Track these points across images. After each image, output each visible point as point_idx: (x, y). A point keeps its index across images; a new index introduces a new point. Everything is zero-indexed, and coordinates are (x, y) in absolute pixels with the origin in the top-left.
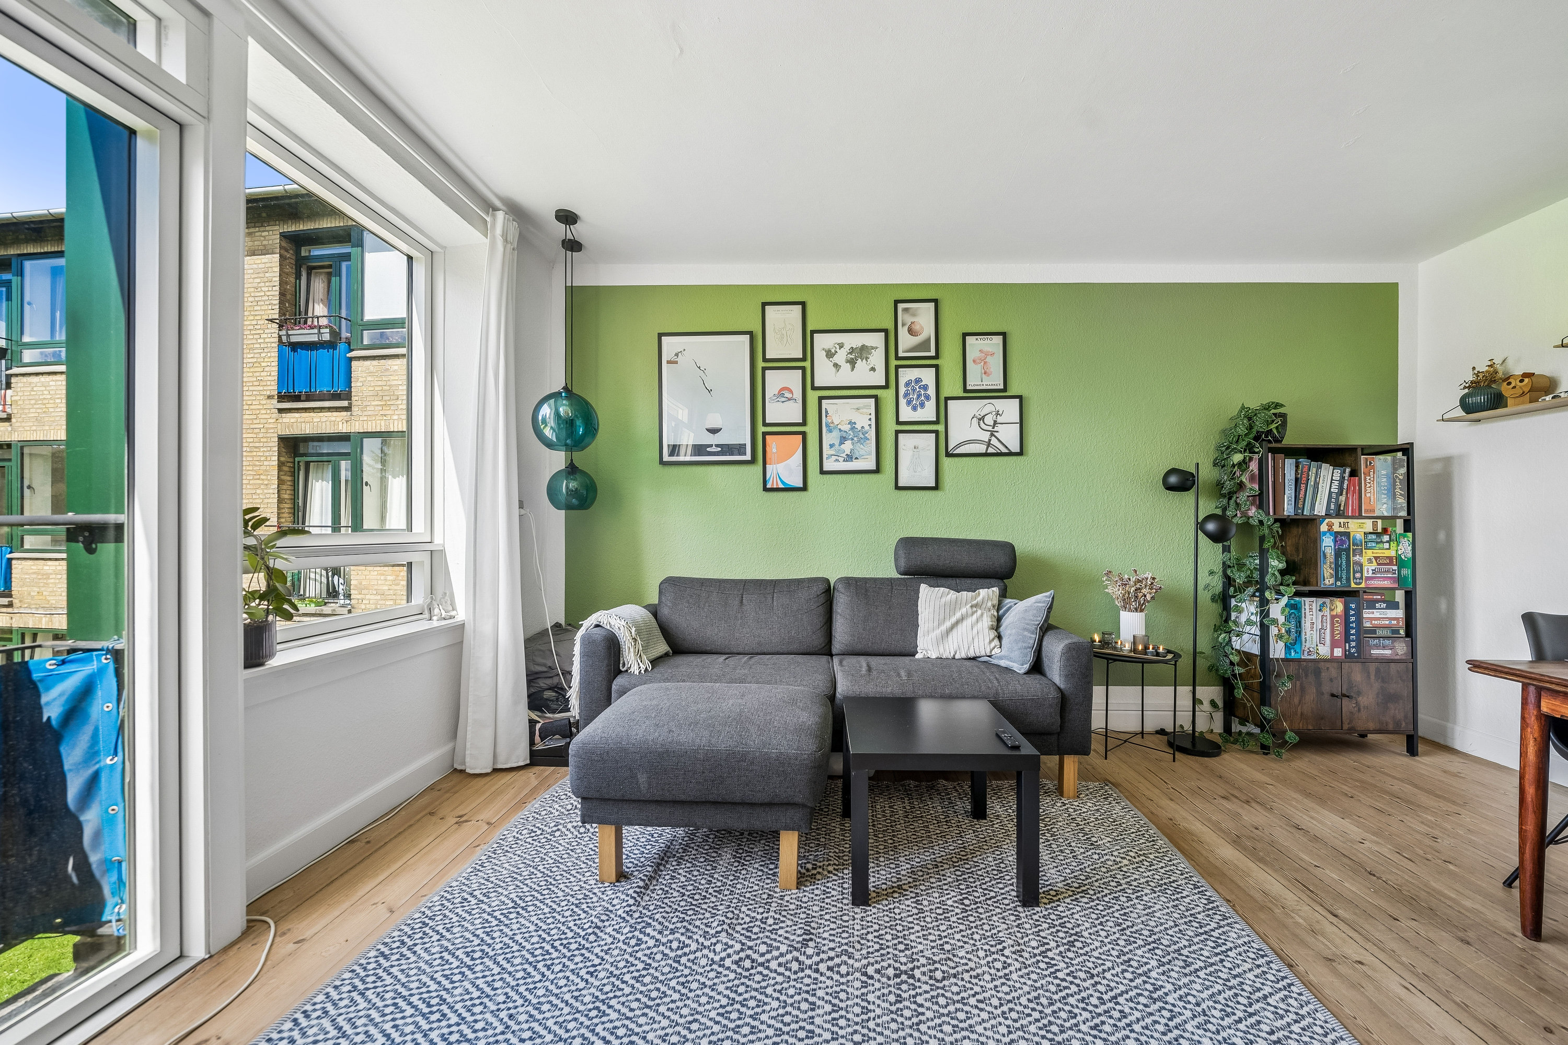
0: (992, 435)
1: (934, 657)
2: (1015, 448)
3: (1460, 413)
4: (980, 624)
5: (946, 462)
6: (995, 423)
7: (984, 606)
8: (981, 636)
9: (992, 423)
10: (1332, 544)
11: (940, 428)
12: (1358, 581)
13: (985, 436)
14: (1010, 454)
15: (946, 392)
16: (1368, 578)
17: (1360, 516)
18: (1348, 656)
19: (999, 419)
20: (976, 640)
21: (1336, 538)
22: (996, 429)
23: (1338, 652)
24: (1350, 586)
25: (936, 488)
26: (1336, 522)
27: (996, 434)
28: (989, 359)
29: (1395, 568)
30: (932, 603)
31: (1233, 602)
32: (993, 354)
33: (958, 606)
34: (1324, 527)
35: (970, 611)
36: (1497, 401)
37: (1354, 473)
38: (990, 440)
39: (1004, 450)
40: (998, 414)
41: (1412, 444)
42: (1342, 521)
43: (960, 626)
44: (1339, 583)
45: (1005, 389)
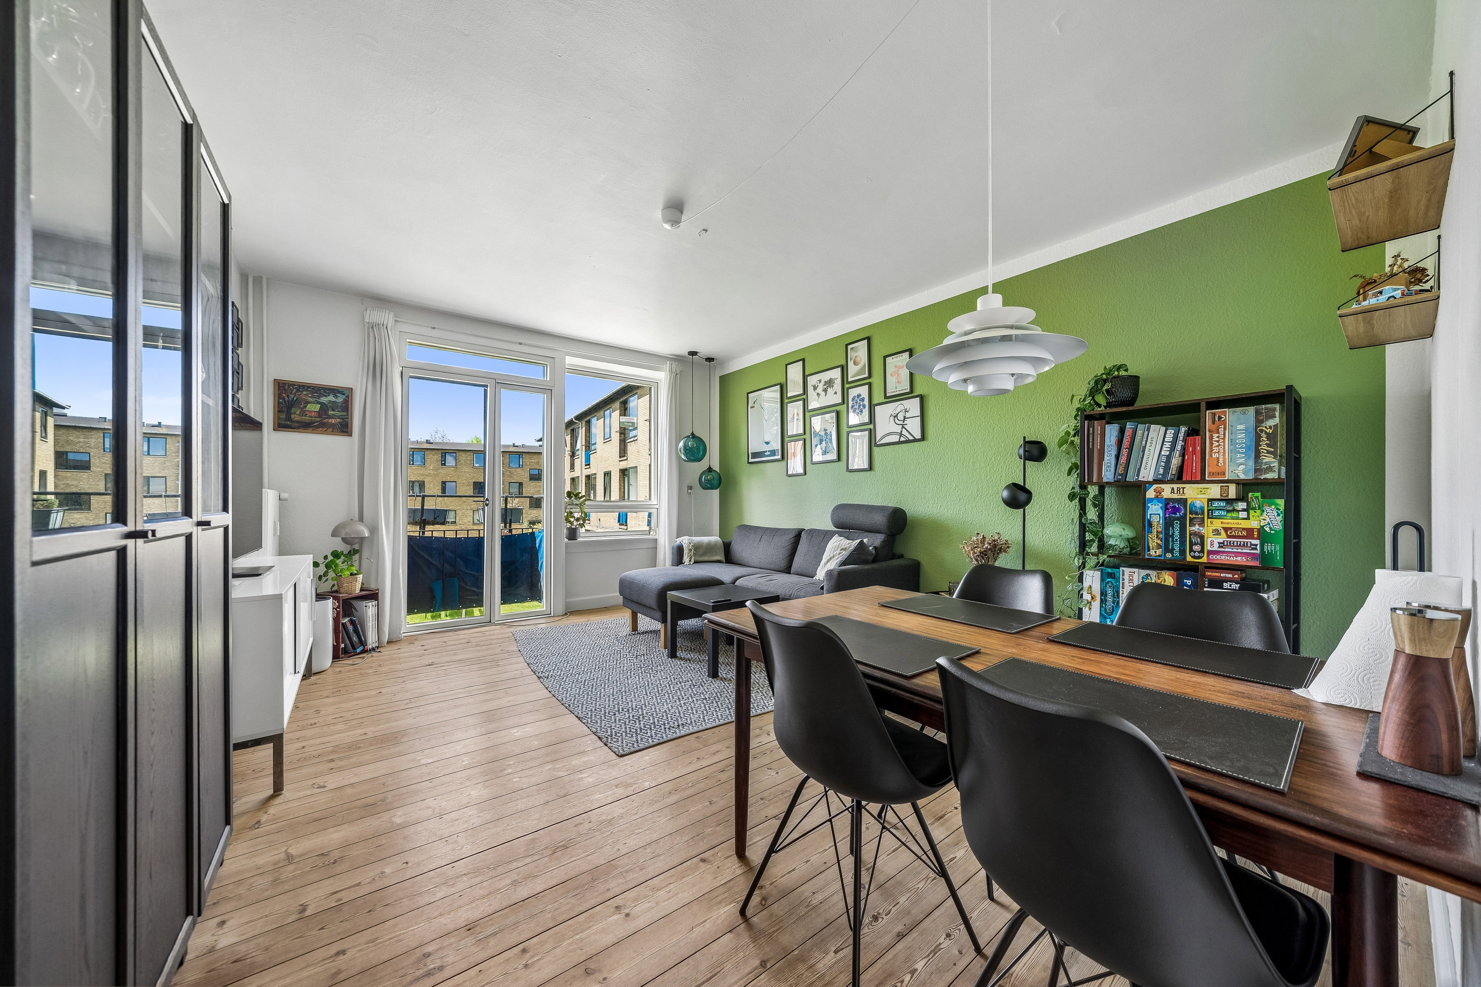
0: (903, 427)
2: (919, 435)
5: (876, 451)
6: (905, 418)
9: (902, 419)
10: (1161, 512)
11: (871, 427)
12: (1197, 554)
13: (898, 429)
14: (915, 440)
15: (875, 401)
16: (1213, 552)
17: (1203, 481)
19: (907, 415)
21: (1166, 505)
24: (1185, 558)
25: (871, 469)
26: (1167, 488)
27: (905, 426)
28: (900, 371)
29: (1257, 542)
32: (903, 367)
34: (1150, 494)
37: (1194, 432)
38: (901, 431)
39: (911, 438)
40: (905, 411)
41: (1295, 388)
42: (1176, 486)
44: (1169, 555)
45: (911, 392)
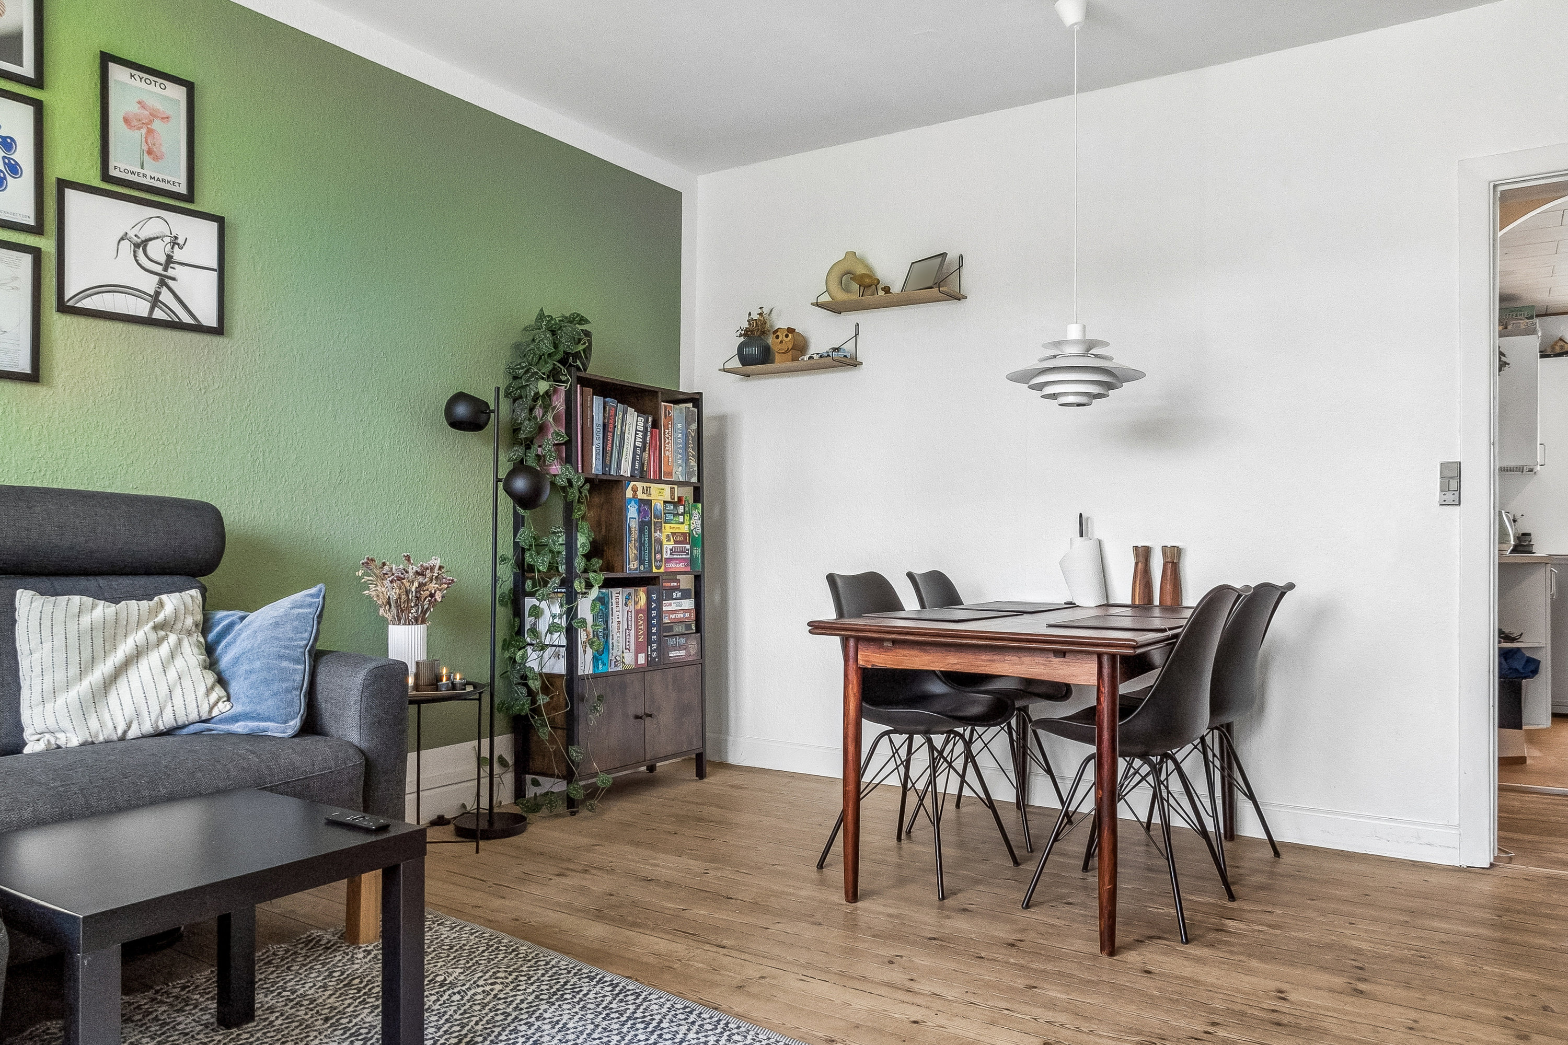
0: (162, 283)
1: (75, 742)
2: (209, 318)
3: (736, 363)
5: (56, 323)
6: (169, 259)
7: (179, 626)
8: (187, 683)
9: (163, 259)
10: (636, 516)
11: (47, 244)
12: (658, 564)
13: (149, 284)
14: (198, 328)
15: (58, 168)
16: (668, 560)
17: (660, 481)
18: (650, 661)
19: (178, 255)
20: (177, 693)
21: (639, 507)
22: (170, 272)
23: (642, 659)
24: (651, 571)
25: (34, 377)
26: (640, 485)
27: (170, 282)
28: (157, 125)
29: (688, 547)
30: (59, 629)
31: (529, 602)
32: (166, 118)
33: (121, 631)
34: (629, 494)
35: (153, 637)
36: (766, 356)
37: (655, 425)
38: (158, 293)
39: (186, 319)
40: (174, 242)
41: (700, 394)
42: (645, 485)
43: (132, 672)
44: (642, 568)
45: (190, 197)
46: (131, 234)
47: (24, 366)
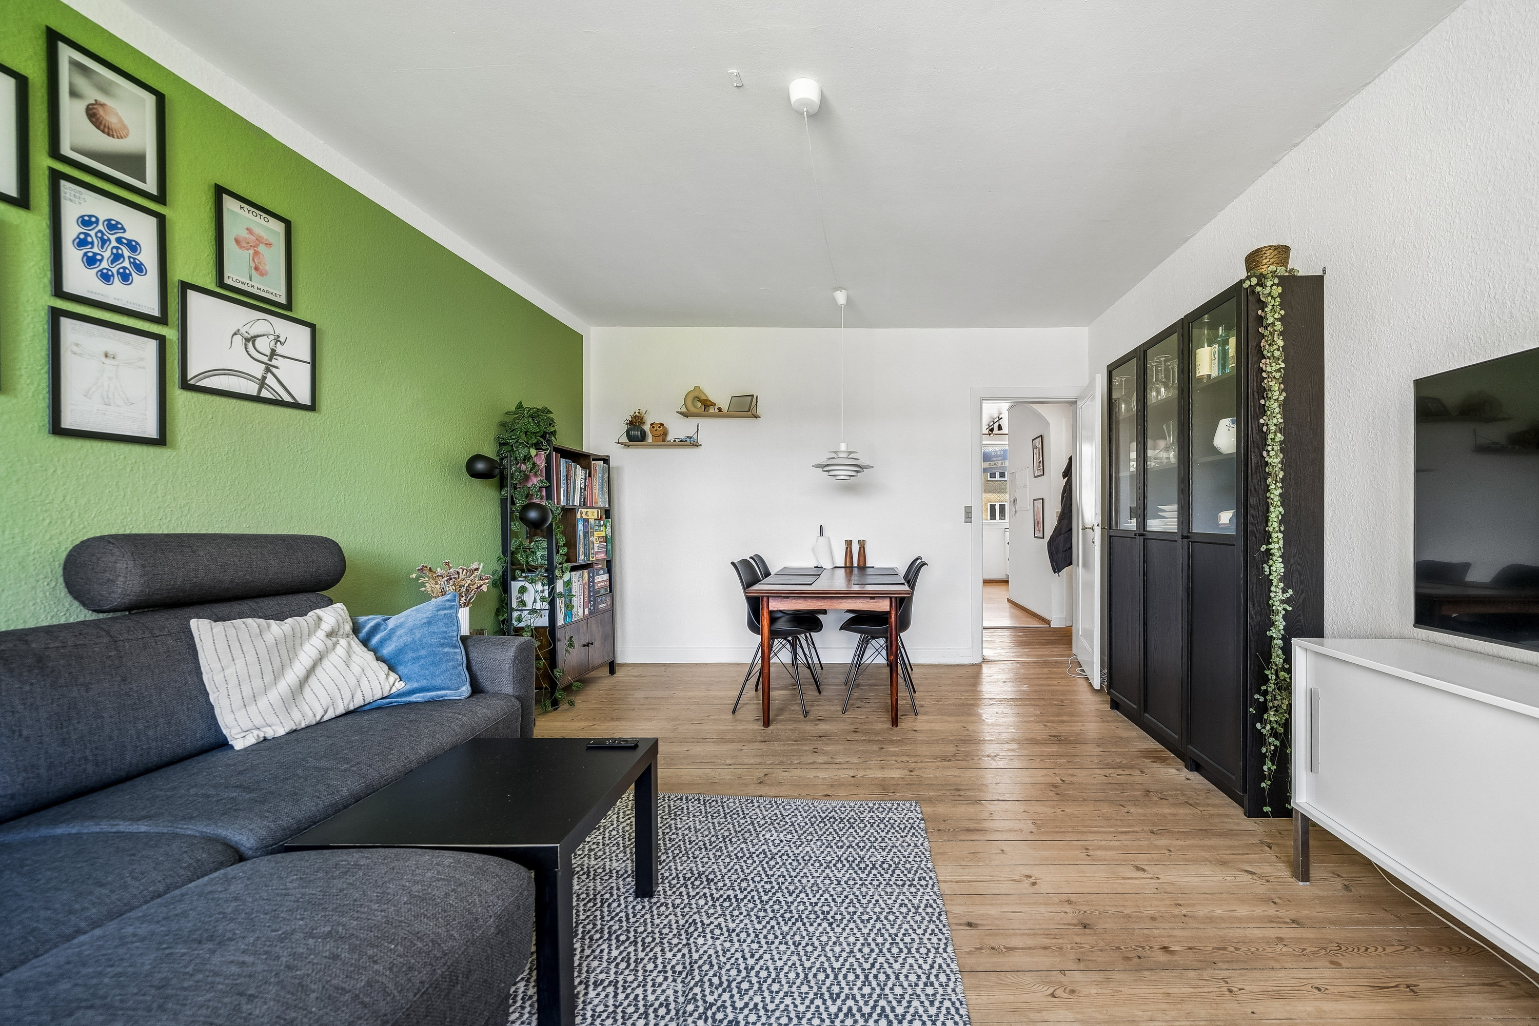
0: (268, 370)
2: (304, 398)
3: (625, 439)
4: (355, 658)
5: (179, 398)
6: (273, 353)
7: (341, 632)
8: (369, 672)
9: (268, 352)
10: (582, 529)
11: (171, 333)
12: (593, 555)
13: (258, 370)
14: (296, 406)
15: (179, 272)
16: (597, 553)
17: (592, 507)
18: (590, 613)
19: (280, 349)
20: (364, 681)
21: (583, 523)
22: (274, 362)
23: (587, 612)
24: (589, 560)
25: (161, 441)
26: (584, 510)
27: (274, 370)
28: (262, 248)
29: (605, 545)
31: (516, 585)
32: (269, 245)
33: (298, 641)
34: (579, 516)
35: (329, 643)
36: (640, 437)
37: (589, 474)
38: (264, 378)
39: (287, 398)
40: (277, 340)
41: (608, 456)
42: (586, 510)
43: (319, 671)
44: (585, 559)
45: (289, 306)
46: (243, 331)
47: (152, 431)
